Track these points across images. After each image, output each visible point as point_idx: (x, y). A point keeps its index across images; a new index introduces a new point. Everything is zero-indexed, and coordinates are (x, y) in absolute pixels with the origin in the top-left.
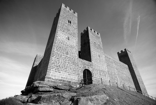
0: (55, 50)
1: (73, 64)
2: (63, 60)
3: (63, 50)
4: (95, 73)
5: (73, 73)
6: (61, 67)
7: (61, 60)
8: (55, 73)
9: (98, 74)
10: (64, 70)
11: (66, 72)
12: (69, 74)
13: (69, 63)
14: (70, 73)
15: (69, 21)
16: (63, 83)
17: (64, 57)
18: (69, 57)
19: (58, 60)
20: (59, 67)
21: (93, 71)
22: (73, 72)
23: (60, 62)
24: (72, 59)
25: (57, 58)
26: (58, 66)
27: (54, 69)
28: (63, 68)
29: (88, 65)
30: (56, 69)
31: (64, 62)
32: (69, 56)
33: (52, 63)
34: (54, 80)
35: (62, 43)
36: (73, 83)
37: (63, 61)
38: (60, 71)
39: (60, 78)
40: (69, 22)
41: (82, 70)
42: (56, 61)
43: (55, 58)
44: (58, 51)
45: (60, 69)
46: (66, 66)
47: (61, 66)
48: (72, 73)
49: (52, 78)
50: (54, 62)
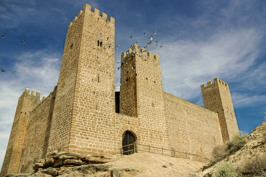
0: (79, 103)
1: (107, 124)
2: (91, 119)
3: (91, 102)
4: (142, 136)
5: (107, 139)
6: (88, 131)
7: (89, 119)
8: (81, 140)
9: (147, 137)
10: (94, 134)
11: (96, 137)
12: (100, 141)
13: (100, 123)
14: (102, 138)
15: (98, 41)
16: (92, 153)
17: (92, 114)
18: (100, 114)
19: (84, 120)
20: (86, 130)
21: (140, 133)
22: (107, 136)
23: (86, 123)
24: (105, 115)
25: (83, 117)
26: (84, 130)
27: (78, 134)
28: (91, 131)
29: (132, 124)
30: (81, 134)
31: (93, 122)
32: (100, 112)
33: (76, 126)
34: (80, 149)
35: (88, 91)
36: (106, 152)
37: (91, 121)
38: (88, 137)
39: (89, 147)
40: (98, 45)
41: (120, 133)
42: (81, 122)
43: (80, 117)
44: (83, 105)
45: (88, 133)
46: (96, 129)
47: (88, 129)
48: (105, 138)
49: (78, 147)
50: (79, 124)
